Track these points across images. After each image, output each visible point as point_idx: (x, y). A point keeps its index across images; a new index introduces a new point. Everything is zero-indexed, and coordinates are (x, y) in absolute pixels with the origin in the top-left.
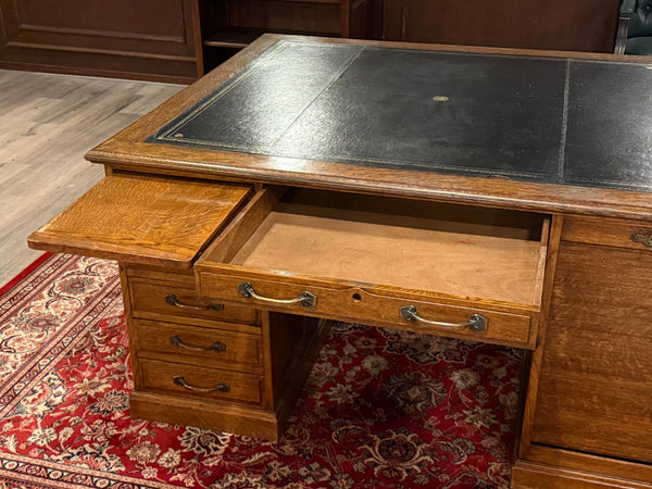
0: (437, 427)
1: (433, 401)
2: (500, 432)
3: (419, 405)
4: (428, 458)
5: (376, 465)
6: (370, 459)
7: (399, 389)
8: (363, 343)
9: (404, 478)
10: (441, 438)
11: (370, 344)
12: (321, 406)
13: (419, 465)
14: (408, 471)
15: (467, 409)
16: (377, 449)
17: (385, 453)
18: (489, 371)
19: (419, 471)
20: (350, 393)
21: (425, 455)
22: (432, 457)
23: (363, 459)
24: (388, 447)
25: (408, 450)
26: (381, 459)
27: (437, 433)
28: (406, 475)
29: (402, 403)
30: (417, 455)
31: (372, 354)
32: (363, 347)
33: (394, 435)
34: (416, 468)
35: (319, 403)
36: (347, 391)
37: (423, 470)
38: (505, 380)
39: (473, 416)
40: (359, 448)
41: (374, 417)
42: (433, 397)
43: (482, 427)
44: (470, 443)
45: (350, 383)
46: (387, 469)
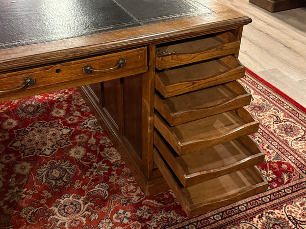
0: (82, 185)
1: (70, 172)
2: (114, 171)
3: (64, 178)
4: (89, 204)
5: (64, 224)
6: (59, 223)
7: (47, 175)
8: (6, 158)
9: (85, 222)
10: (89, 189)
11: (10, 157)
12: (7, 208)
13: (87, 210)
14: (84, 217)
15: (90, 168)
16: (58, 214)
17: (64, 214)
18: (87, 142)
19: (90, 213)
20: (20, 192)
21: (86, 203)
22: (91, 202)
23: (55, 225)
24: (64, 209)
25: (75, 205)
26: (64, 218)
27: (85, 187)
28: (84, 220)
29: (54, 182)
30: (82, 206)
31: (17, 163)
32: (7, 161)
33: (62, 201)
34: (87, 213)
35: (5, 207)
36: (17, 191)
37: (91, 212)
38: (97, 143)
39: (96, 170)
40: (49, 220)
41: (43, 198)
42: (68, 170)
43: (104, 173)
44: (104, 184)
45: (16, 186)
46: (72, 222)
